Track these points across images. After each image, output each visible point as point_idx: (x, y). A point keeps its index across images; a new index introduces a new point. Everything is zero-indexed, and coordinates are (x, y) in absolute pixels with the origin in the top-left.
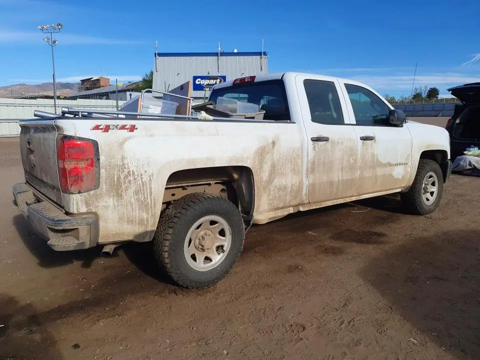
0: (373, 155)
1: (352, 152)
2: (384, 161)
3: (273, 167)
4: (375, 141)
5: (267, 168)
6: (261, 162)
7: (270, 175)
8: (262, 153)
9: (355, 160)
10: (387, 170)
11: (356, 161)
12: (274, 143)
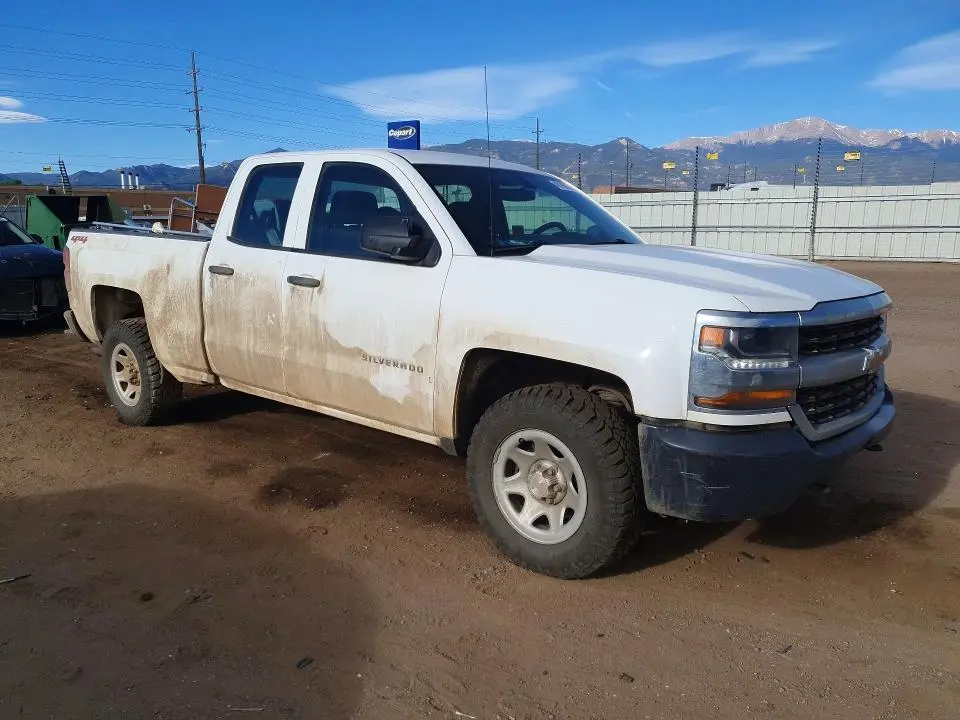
0: (315, 320)
1: (270, 302)
2: (345, 343)
3: (168, 302)
4: (320, 291)
5: (160, 301)
6: (153, 291)
7: (164, 312)
8: (155, 277)
9: (277, 321)
10: (357, 367)
11: (279, 324)
12: (168, 267)
